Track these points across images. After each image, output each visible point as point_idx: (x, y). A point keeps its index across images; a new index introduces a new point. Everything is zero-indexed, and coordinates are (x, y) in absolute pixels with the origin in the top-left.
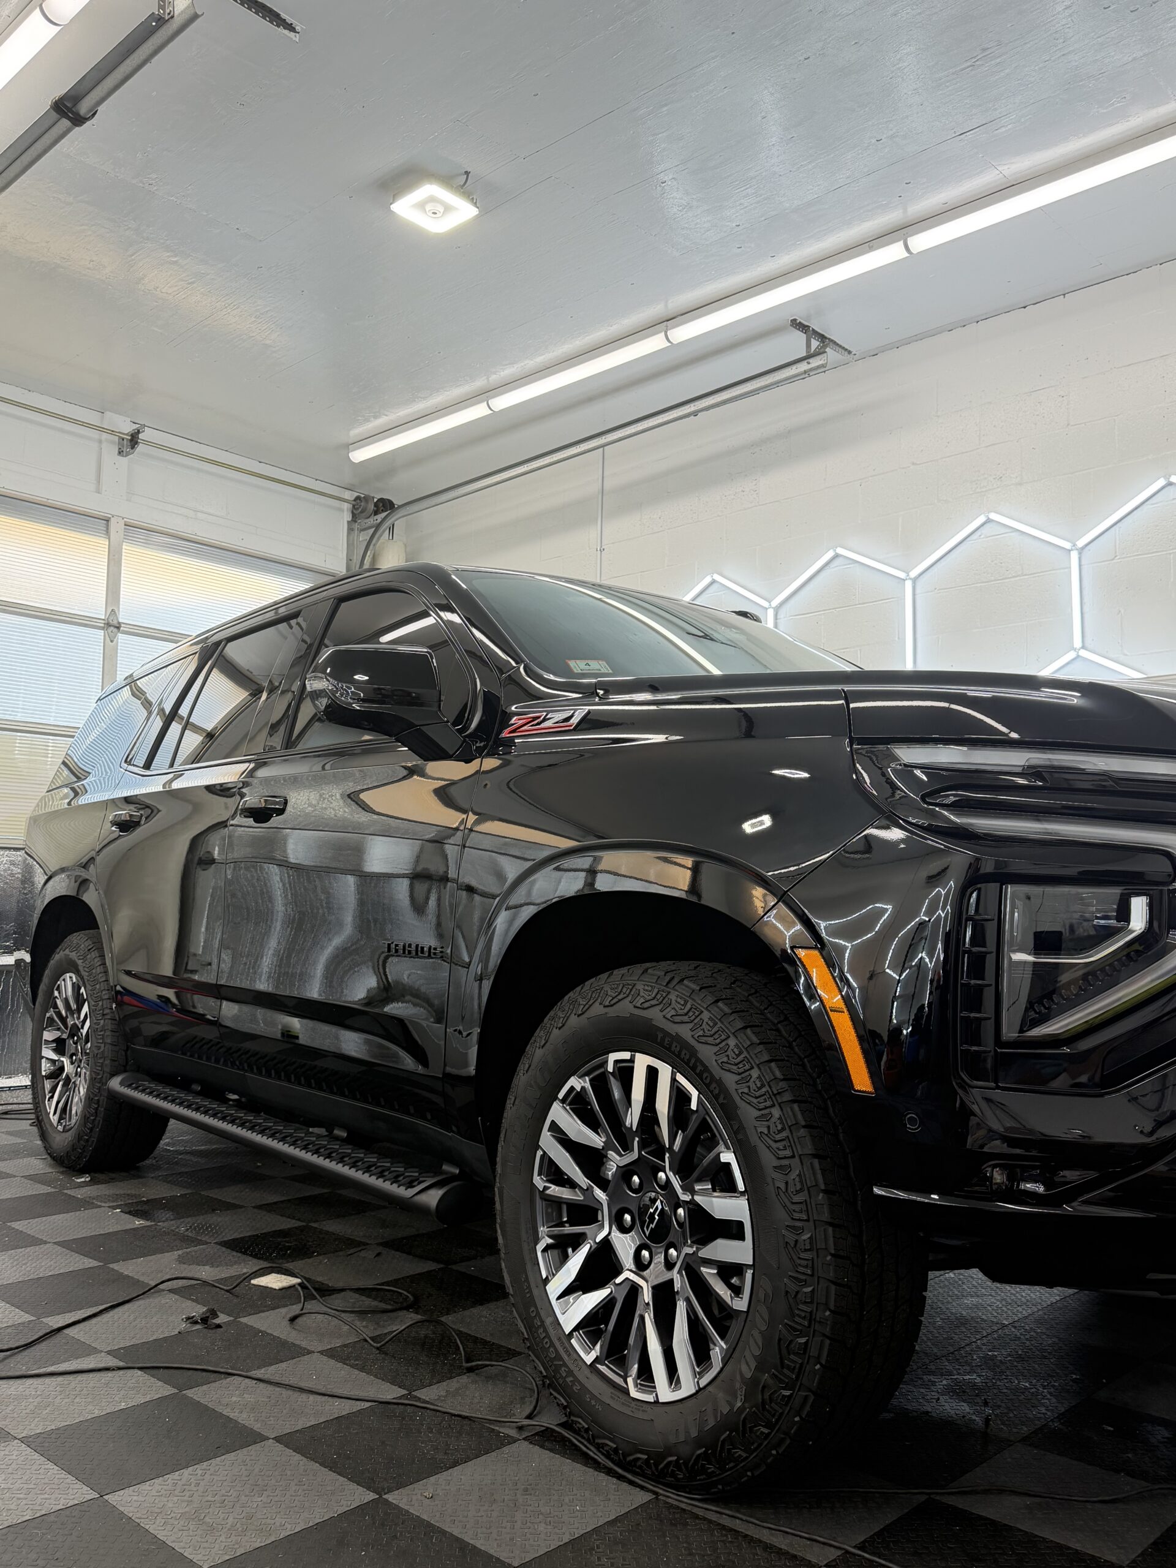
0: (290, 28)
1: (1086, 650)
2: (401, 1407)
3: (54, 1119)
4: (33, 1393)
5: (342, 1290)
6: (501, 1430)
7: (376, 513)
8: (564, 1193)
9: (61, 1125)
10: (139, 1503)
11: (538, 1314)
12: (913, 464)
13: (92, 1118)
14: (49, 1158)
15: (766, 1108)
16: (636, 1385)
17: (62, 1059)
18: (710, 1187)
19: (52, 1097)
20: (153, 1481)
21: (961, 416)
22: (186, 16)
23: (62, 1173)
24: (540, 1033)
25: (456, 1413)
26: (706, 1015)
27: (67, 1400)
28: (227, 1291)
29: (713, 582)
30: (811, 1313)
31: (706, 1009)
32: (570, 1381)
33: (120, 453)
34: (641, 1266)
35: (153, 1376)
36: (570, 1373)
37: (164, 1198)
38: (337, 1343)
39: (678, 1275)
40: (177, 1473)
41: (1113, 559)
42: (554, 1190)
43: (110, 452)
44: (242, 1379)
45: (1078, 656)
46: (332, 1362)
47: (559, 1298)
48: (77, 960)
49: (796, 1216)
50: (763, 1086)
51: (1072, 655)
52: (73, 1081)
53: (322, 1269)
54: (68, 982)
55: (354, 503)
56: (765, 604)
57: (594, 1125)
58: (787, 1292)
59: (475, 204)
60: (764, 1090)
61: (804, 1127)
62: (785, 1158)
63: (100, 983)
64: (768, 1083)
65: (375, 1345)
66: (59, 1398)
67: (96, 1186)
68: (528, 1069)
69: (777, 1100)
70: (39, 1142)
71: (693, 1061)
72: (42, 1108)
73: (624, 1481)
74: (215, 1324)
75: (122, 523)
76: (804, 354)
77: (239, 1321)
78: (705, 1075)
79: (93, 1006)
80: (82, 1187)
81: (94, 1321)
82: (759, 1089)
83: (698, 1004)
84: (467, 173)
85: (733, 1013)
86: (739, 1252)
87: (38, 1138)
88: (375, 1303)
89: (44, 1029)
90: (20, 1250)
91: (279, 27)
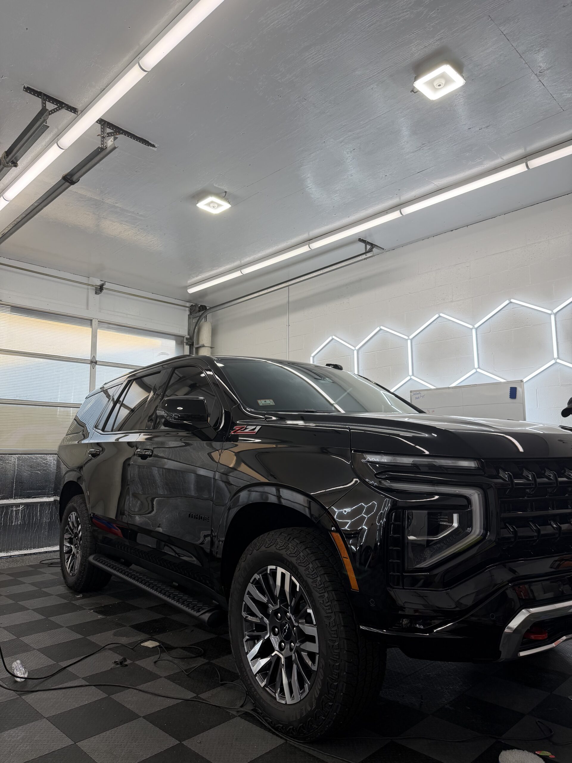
0: (153, 146)
1: (480, 369)
2: (193, 702)
3: (69, 570)
4: (53, 697)
5: (176, 648)
6: (231, 712)
7: (199, 311)
8: (253, 619)
9: (71, 573)
10: (89, 746)
11: (244, 666)
12: (410, 293)
13: (83, 572)
14: (67, 587)
15: (322, 593)
16: (279, 696)
17: (71, 546)
18: (304, 621)
19: (68, 561)
20: (95, 736)
21: (428, 274)
22: (111, 148)
23: (72, 593)
24: (243, 555)
25: (214, 705)
26: (302, 554)
27: (65, 700)
28: (132, 649)
29: (333, 339)
30: (339, 673)
31: (302, 551)
32: (256, 694)
33: (96, 293)
34: (281, 649)
35: (99, 689)
36: (255, 690)
37: (110, 605)
38: (172, 673)
39: (294, 654)
40: (105, 733)
41: (489, 332)
42: (250, 618)
43: (92, 293)
44: (133, 690)
45: (477, 371)
46: (169, 681)
47: (251, 660)
48: (76, 507)
49: (333, 636)
50: (321, 584)
51: (474, 371)
52: (76, 555)
53: (169, 638)
54: (73, 515)
55: (190, 308)
56: (353, 348)
57: (263, 594)
58: (330, 665)
59: (230, 203)
60: (322, 586)
61: (336, 600)
62: (329, 613)
63: (85, 517)
64: (324, 583)
65: (186, 673)
66: (63, 699)
67: (84, 599)
68: (239, 570)
69: (326, 590)
70: (62, 578)
71: (297, 572)
72: (64, 566)
73: (275, 735)
74: (125, 664)
75: (97, 321)
76: (364, 252)
77: (135, 663)
78: (301, 578)
79: (83, 526)
80: (79, 600)
81: (78, 664)
82: (320, 585)
83: (299, 549)
84: (226, 192)
85: (311, 553)
86: (313, 647)
87: (62, 576)
88: (188, 654)
89: (65, 534)
90: (52, 631)
91: (148, 146)
